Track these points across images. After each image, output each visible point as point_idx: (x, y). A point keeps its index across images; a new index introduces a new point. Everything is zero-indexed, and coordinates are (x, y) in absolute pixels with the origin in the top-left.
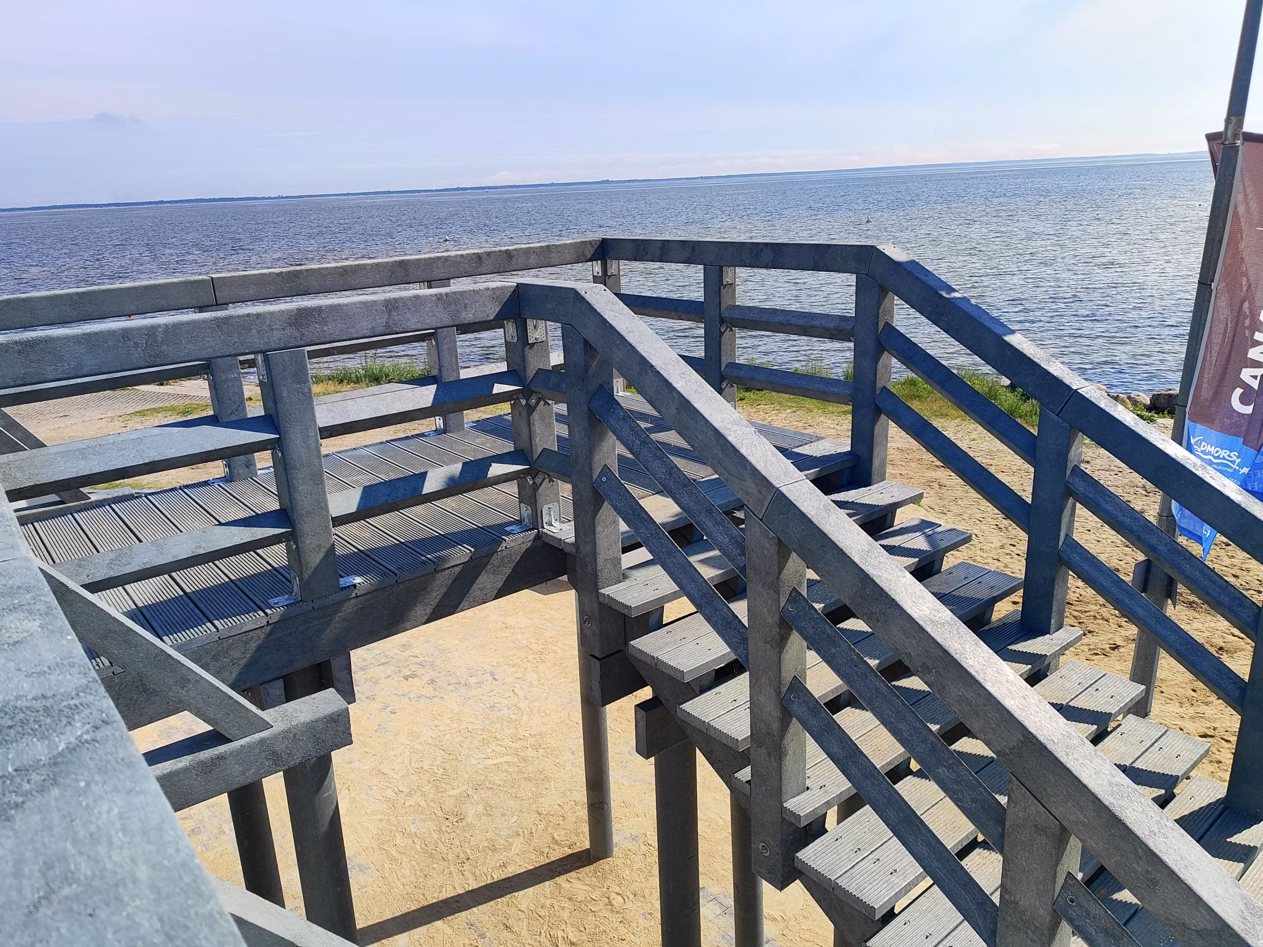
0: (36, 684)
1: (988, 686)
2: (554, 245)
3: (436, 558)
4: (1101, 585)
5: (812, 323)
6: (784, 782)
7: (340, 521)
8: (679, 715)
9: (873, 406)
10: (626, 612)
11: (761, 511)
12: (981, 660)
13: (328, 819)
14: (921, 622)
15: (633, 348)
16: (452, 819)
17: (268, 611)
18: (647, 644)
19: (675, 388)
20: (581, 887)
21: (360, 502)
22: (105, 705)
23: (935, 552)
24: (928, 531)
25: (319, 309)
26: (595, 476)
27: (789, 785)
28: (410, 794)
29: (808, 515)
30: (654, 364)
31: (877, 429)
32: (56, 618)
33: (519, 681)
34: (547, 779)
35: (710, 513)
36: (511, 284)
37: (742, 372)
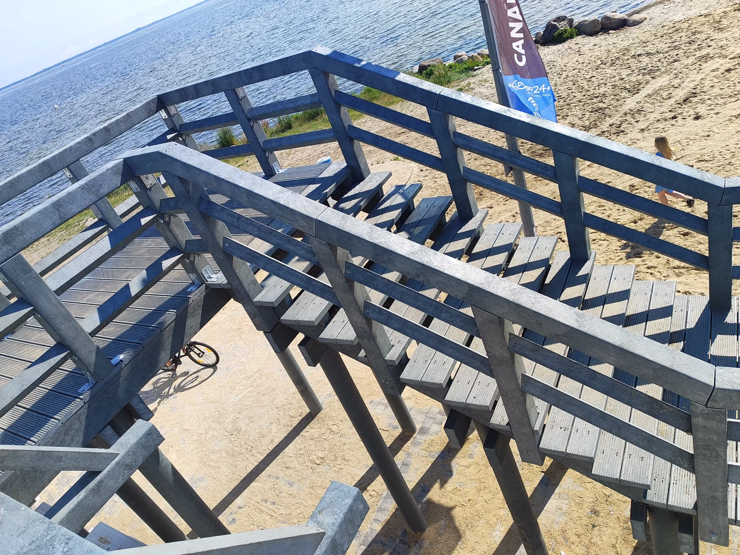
0: (25, 538)
1: (446, 272)
2: (130, 112)
3: (158, 324)
4: (487, 185)
5: (297, 104)
6: (381, 349)
7: (93, 333)
8: (320, 341)
9: (348, 138)
10: (271, 305)
11: (313, 233)
12: (440, 261)
13: (171, 474)
14: (407, 256)
15: (207, 173)
16: (235, 433)
17: (81, 397)
18: (289, 315)
19: (240, 187)
20: (315, 431)
21: (100, 318)
22: (63, 532)
23: (408, 202)
24: (401, 191)
25: (15, 228)
26: (221, 245)
27: (384, 350)
28: (206, 433)
29: (337, 227)
30: (223, 177)
31: (355, 149)
32: (9, 502)
33: (235, 349)
34: (274, 390)
35: (290, 242)
36: (120, 160)
37: (273, 144)
